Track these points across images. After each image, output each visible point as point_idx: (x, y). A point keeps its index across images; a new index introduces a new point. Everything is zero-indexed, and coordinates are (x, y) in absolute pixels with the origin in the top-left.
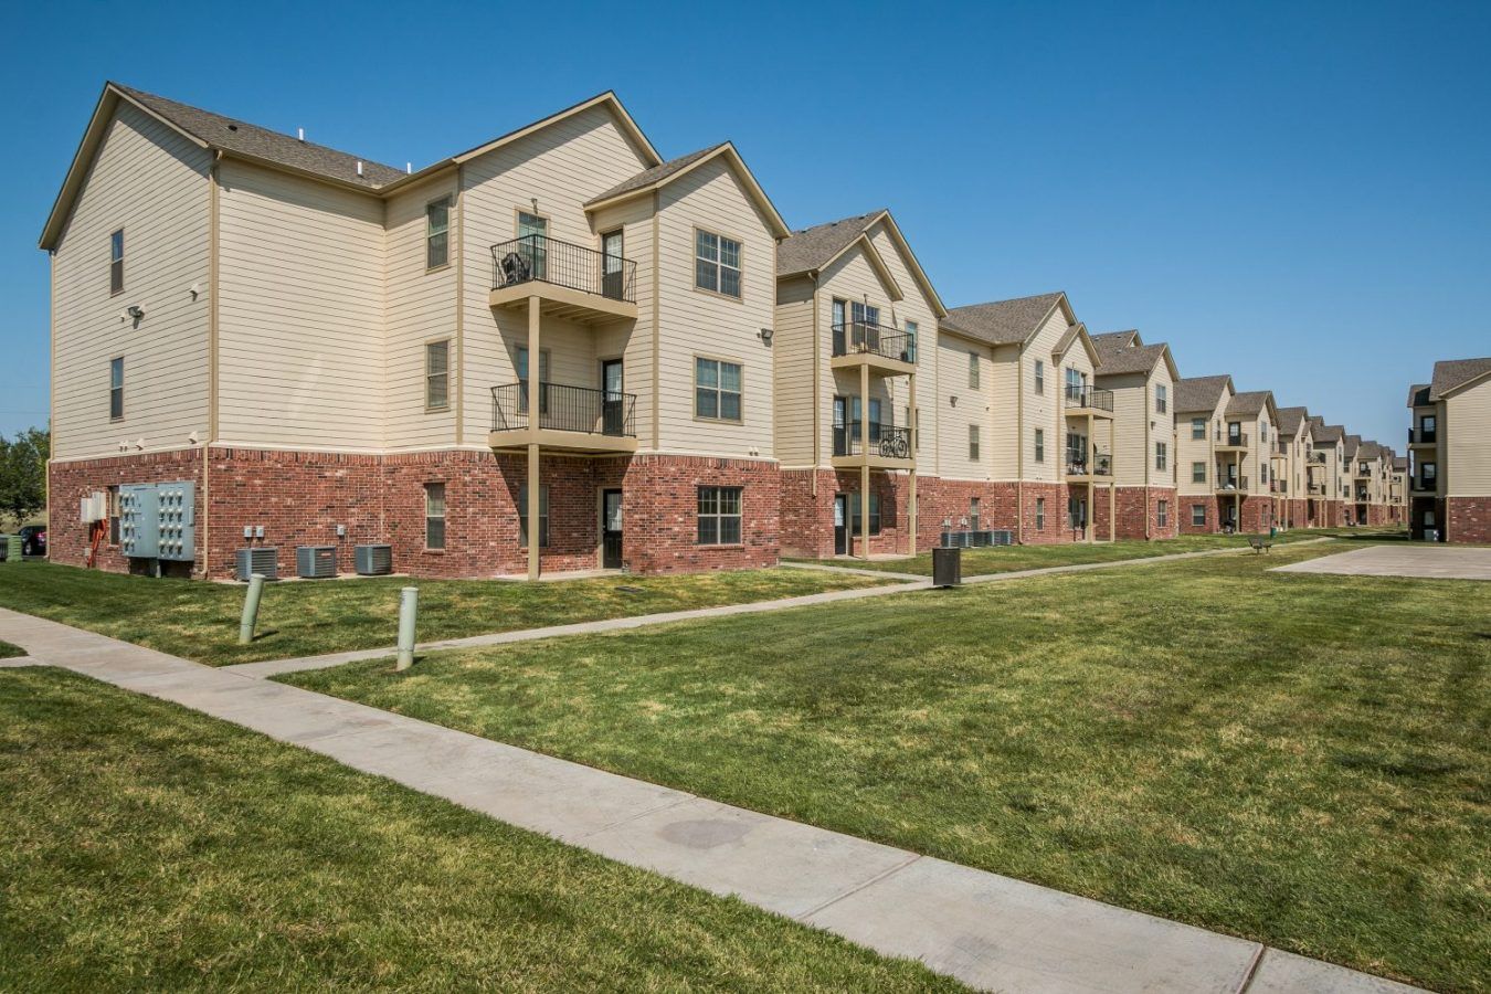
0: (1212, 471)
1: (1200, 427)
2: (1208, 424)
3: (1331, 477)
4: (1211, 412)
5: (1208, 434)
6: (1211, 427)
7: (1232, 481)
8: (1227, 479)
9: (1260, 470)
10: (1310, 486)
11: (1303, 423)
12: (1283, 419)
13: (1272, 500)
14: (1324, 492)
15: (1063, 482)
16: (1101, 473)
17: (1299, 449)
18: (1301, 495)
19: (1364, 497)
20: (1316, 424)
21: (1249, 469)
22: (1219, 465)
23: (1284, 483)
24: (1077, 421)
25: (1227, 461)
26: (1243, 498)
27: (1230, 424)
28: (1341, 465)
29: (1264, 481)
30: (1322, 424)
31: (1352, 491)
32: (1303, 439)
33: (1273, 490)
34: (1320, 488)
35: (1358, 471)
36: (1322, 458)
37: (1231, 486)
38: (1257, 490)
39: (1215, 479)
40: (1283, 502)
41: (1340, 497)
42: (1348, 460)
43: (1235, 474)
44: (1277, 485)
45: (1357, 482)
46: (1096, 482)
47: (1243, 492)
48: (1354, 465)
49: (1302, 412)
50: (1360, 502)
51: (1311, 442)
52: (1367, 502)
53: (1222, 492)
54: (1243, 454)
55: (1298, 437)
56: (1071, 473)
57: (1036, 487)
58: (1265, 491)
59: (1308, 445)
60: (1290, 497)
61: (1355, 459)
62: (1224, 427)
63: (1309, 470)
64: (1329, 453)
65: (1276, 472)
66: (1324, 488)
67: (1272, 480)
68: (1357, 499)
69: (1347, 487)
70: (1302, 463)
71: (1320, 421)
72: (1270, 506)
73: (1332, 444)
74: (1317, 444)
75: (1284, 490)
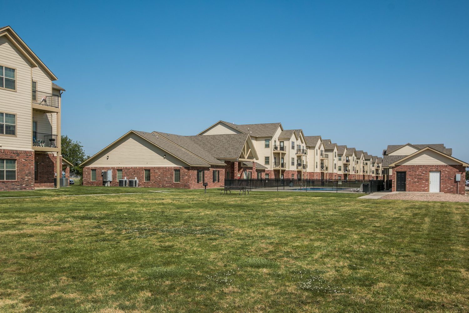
0: (342, 168)
1: (340, 158)
2: (342, 157)
3: (369, 169)
4: (343, 154)
5: (342, 159)
6: (342, 158)
7: (347, 170)
8: (345, 170)
9: (353, 168)
10: (364, 171)
11: (362, 155)
12: (357, 154)
13: (355, 175)
14: (367, 173)
15: (320, 172)
16: (326, 170)
17: (361, 161)
18: (362, 174)
19: (378, 174)
20: (365, 154)
21: (350, 168)
22: (344, 167)
23: (358, 171)
24: (322, 160)
25: (346, 166)
26: (349, 174)
27: (346, 157)
28: (371, 165)
29: (353, 171)
30: (367, 154)
31: (375, 172)
32: (362, 159)
33: (355, 172)
34: (366, 172)
35: (376, 166)
36: (367, 164)
37: (346, 172)
38: (352, 173)
39: (343, 170)
40: (357, 175)
41: (371, 174)
42: (373, 163)
43: (347, 169)
44: (356, 171)
45: (376, 169)
46: (325, 172)
47: (349, 173)
48: (376, 165)
49: (362, 152)
50: (377, 175)
51: (364, 160)
52: (379, 175)
53: (344, 173)
54: (349, 164)
55: (361, 159)
56: (321, 170)
57: (317, 173)
58: (353, 173)
59: (363, 160)
60: (359, 174)
61: (376, 163)
62: (345, 157)
63: (363, 167)
64: (368, 162)
65: (356, 168)
66: (367, 171)
67: (355, 170)
68: (376, 175)
69: (373, 171)
70: (362, 165)
71: (366, 153)
72: (354, 177)
73: (369, 160)
74: (366, 160)
75: (358, 172)
